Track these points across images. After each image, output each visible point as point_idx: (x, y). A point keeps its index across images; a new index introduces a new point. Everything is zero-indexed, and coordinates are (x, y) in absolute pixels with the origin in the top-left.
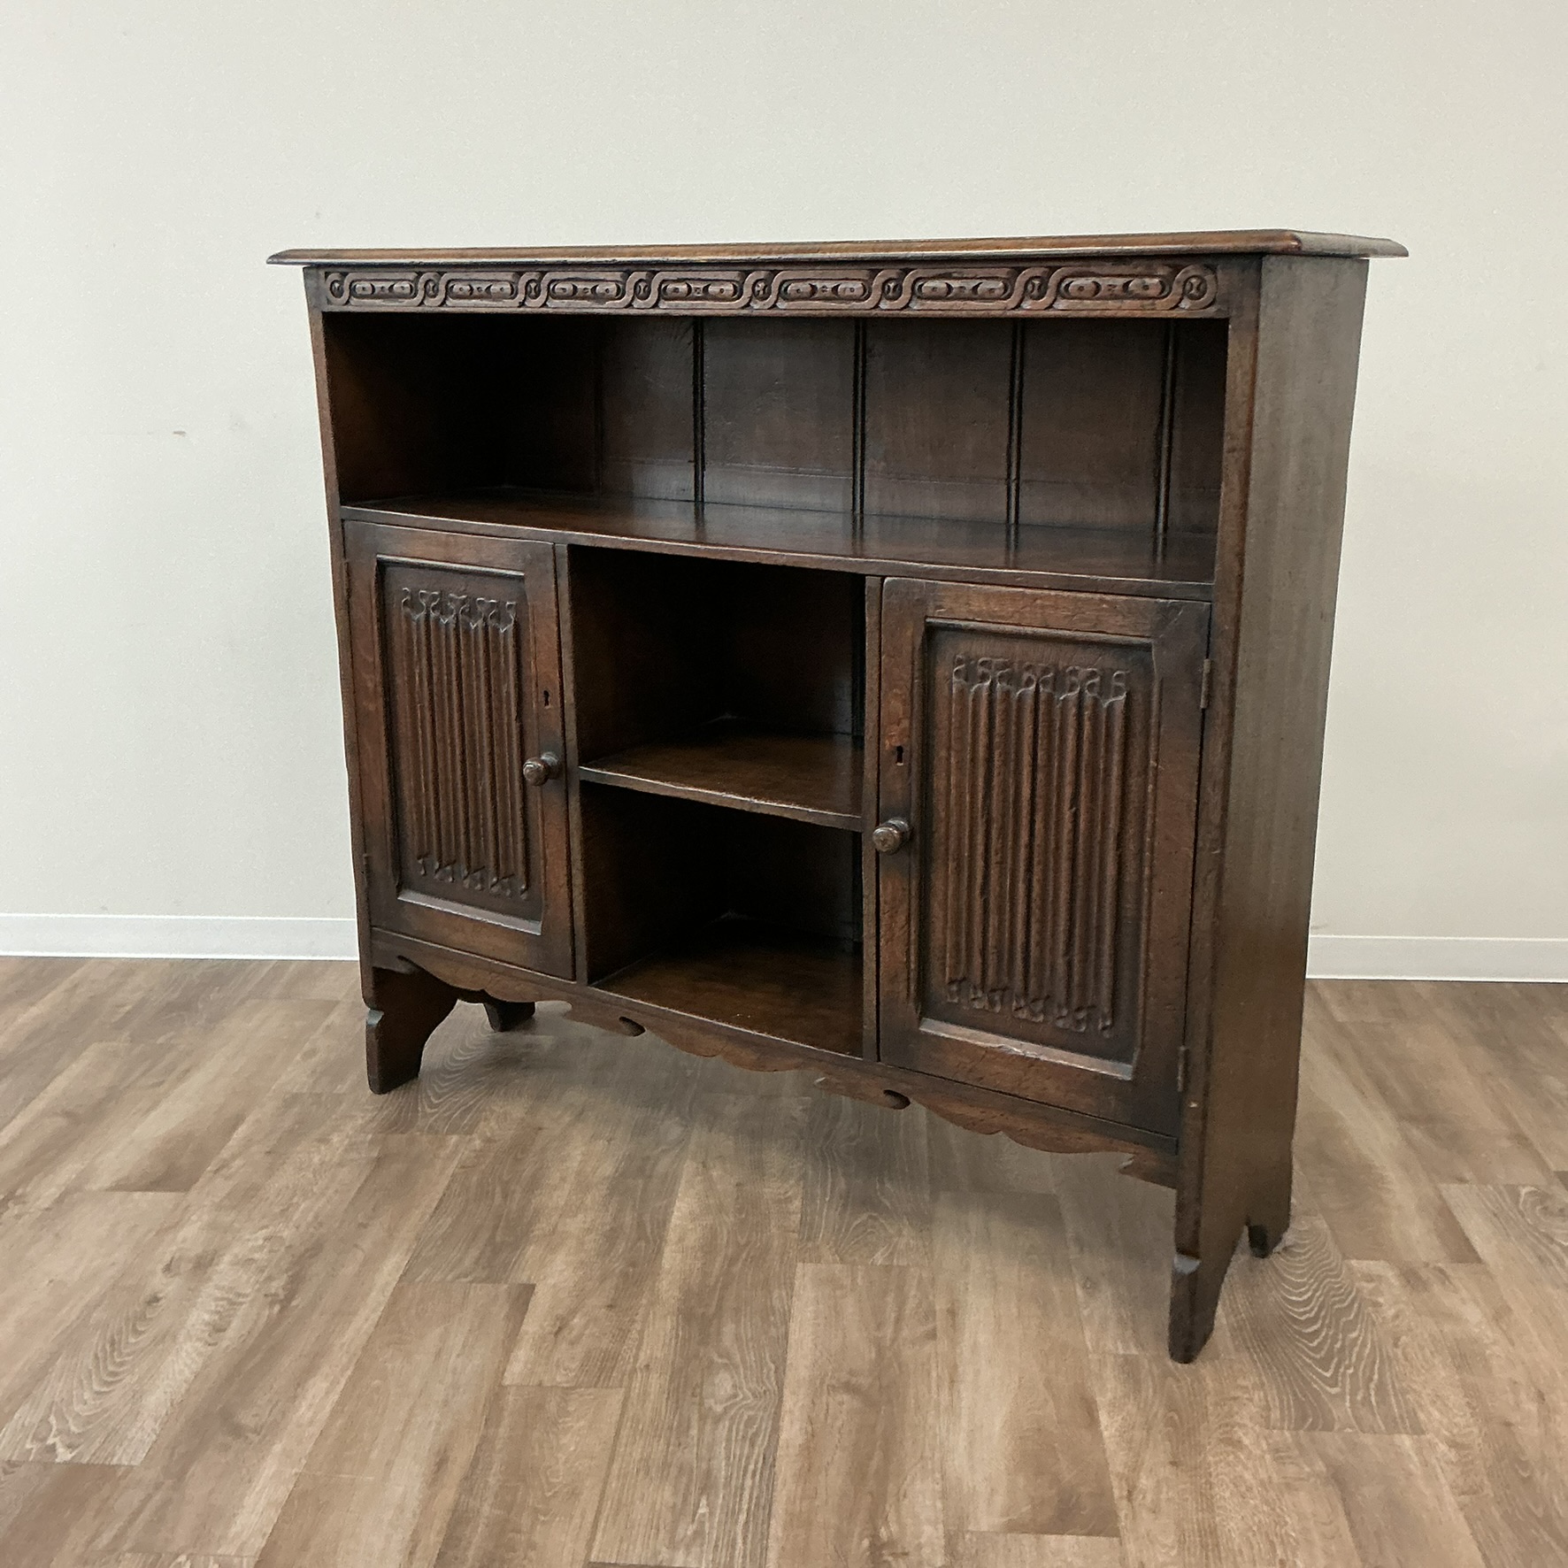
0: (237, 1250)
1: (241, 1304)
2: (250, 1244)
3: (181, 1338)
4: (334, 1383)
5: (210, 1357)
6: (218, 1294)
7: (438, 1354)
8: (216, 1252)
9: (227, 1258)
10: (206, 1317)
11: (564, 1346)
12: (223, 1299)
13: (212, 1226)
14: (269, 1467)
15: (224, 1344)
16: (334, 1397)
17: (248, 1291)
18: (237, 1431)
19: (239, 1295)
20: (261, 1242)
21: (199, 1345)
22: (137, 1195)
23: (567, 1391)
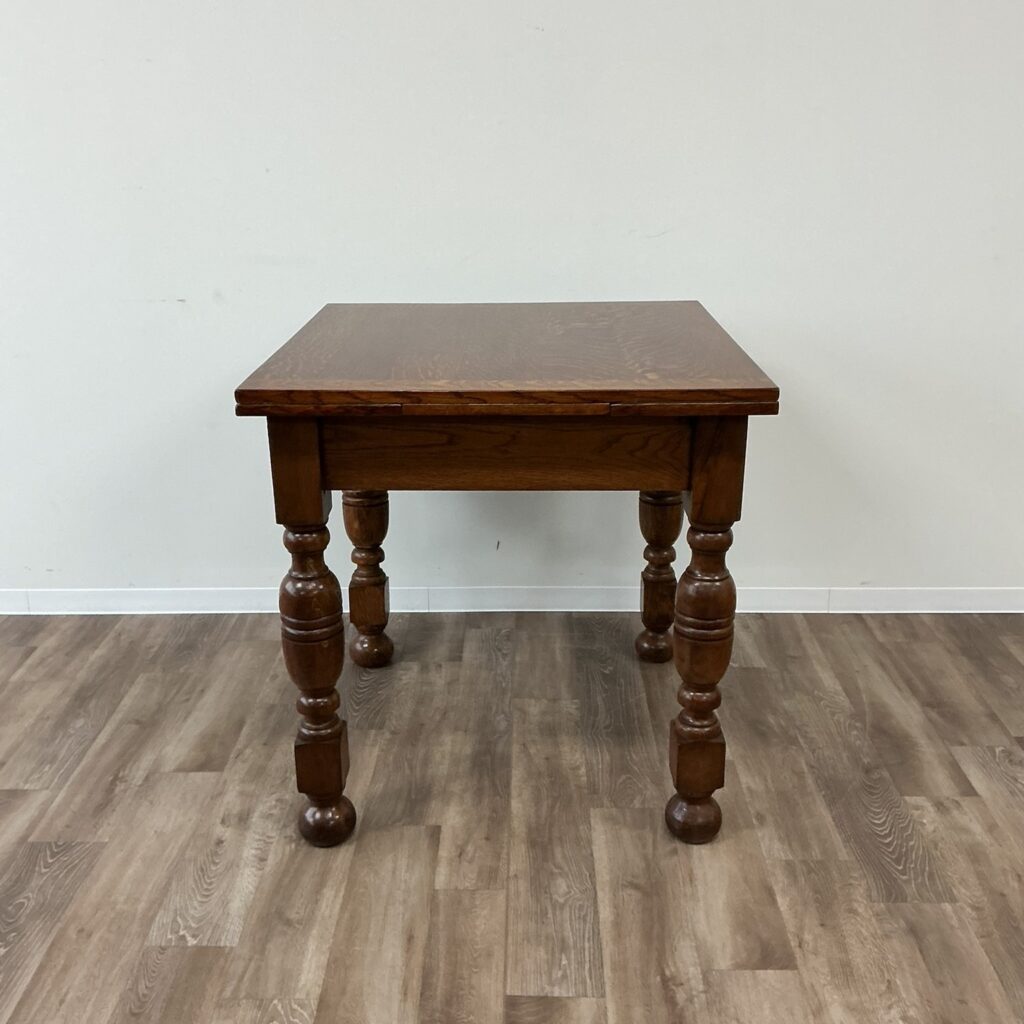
0: (261, 809)
1: (272, 843)
2: (268, 804)
3: (242, 864)
4: (337, 891)
5: (261, 877)
6: (257, 837)
7: (394, 873)
8: (249, 809)
9: (256, 814)
10: (253, 852)
11: (465, 864)
12: (260, 840)
13: (242, 793)
14: (312, 945)
15: (268, 869)
16: (340, 900)
17: (274, 834)
18: (289, 923)
19: (269, 837)
20: (274, 803)
21: (254, 869)
22: (192, 774)
23: (473, 892)
